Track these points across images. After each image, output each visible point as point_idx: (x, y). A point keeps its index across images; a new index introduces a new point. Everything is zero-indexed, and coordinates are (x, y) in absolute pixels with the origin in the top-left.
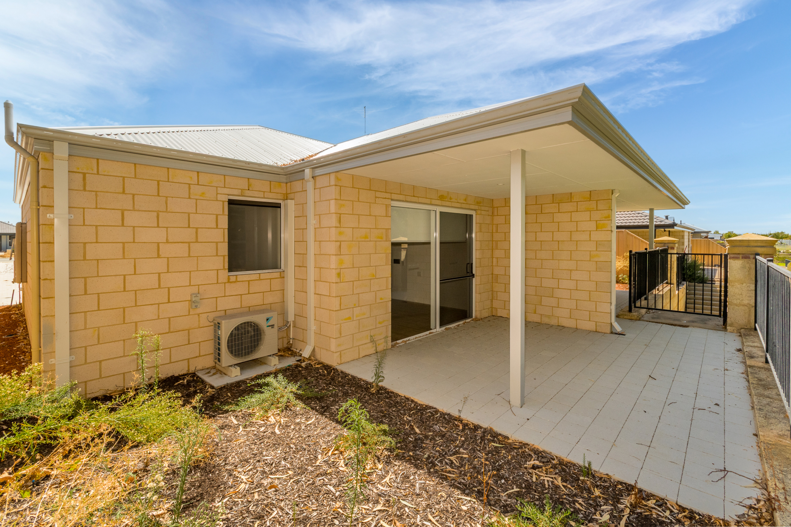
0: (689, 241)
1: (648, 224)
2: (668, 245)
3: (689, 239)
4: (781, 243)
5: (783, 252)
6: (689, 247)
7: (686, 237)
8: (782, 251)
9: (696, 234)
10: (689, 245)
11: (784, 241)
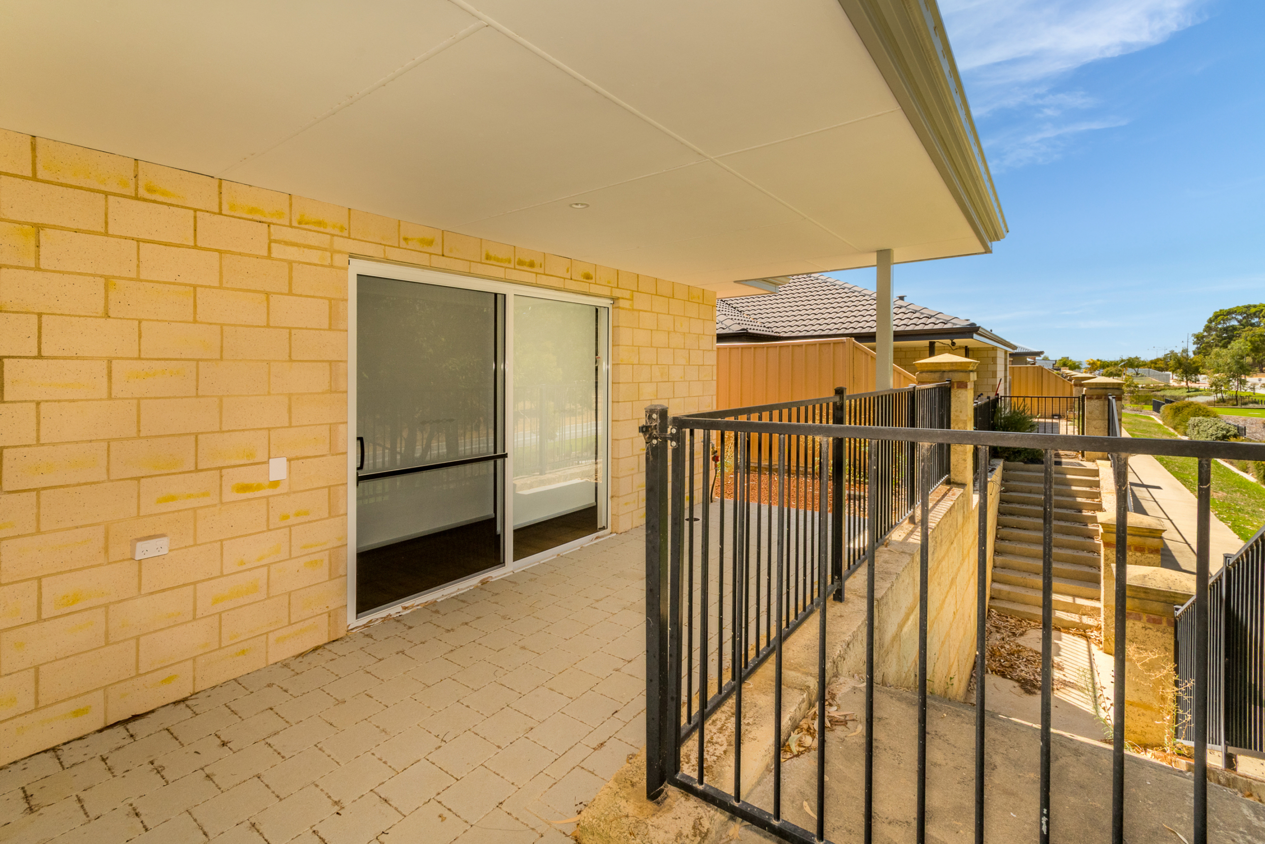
0: (1006, 370)
1: (874, 330)
2: (951, 375)
3: (1006, 366)
4: (1137, 374)
5: (1142, 388)
6: (1005, 381)
7: (1000, 361)
8: (1140, 386)
9: (1018, 357)
10: (1006, 377)
11: (1141, 370)
